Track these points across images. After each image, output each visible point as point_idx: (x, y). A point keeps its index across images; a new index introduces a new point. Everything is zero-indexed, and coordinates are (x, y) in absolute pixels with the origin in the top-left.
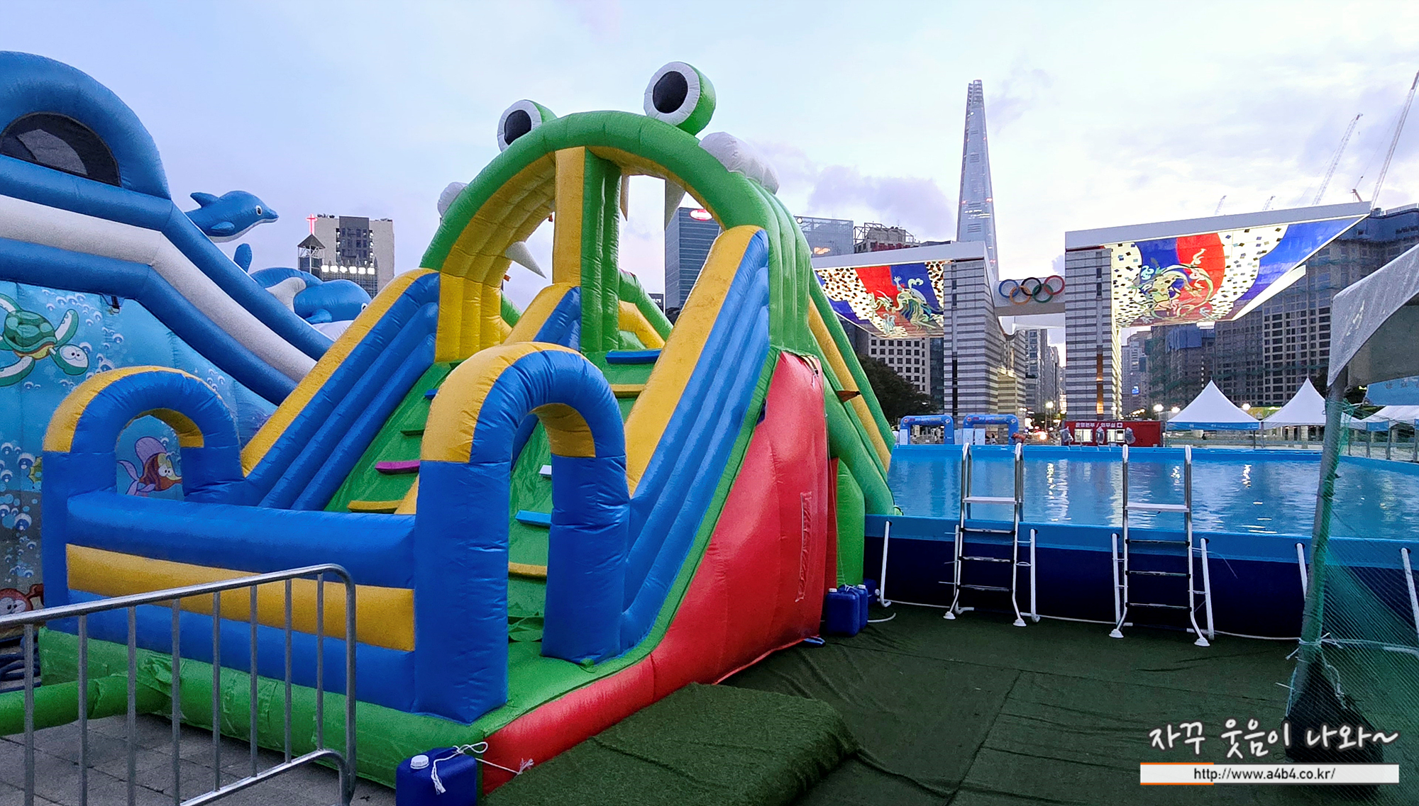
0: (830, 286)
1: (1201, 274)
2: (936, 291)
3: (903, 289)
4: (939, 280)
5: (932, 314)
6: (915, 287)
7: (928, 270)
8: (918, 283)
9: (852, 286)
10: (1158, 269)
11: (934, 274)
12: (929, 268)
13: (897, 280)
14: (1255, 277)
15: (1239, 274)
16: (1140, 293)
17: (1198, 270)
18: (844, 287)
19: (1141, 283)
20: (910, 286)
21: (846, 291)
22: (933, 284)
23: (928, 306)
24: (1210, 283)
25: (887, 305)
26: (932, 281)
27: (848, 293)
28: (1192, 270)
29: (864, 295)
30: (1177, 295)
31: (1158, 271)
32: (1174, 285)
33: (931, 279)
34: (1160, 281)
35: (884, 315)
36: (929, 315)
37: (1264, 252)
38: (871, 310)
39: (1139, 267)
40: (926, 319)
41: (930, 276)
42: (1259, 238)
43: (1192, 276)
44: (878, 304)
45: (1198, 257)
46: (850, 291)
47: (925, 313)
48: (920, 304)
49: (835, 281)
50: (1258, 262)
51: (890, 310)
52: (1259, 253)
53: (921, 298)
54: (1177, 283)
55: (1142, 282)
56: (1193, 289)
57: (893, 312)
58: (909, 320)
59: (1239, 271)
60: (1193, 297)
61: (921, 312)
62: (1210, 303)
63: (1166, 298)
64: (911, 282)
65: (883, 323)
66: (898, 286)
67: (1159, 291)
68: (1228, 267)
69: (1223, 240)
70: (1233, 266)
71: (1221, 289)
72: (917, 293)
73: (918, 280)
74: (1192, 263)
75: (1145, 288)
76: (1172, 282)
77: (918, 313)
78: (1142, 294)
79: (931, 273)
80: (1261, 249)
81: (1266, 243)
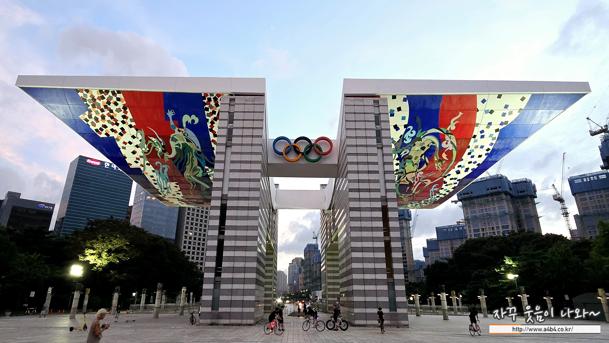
0: (94, 115)
1: (452, 143)
2: (211, 134)
3: (177, 129)
4: (216, 119)
5: (206, 167)
6: (190, 126)
7: (205, 104)
8: (193, 121)
9: (119, 117)
10: (420, 131)
11: (210, 111)
12: (205, 101)
13: (170, 114)
14: (489, 152)
15: (479, 147)
16: (397, 159)
17: (450, 138)
18: (109, 118)
19: (401, 147)
20: (184, 126)
21: (113, 124)
22: (209, 124)
23: (202, 155)
24: (455, 153)
25: (160, 149)
26: (208, 120)
27: (115, 127)
28: (446, 136)
29: (133, 131)
30: (425, 166)
31: (420, 134)
32: (426, 154)
33: (207, 118)
34: (417, 147)
35: (156, 163)
36: (203, 169)
37: (506, 122)
38: (142, 155)
39: (405, 126)
40: (200, 175)
41: (206, 112)
42: (506, 107)
43: (444, 145)
44: (149, 146)
45: (454, 122)
46: (118, 124)
47: (199, 164)
48: (194, 151)
49: (99, 107)
50: (496, 135)
51: (163, 156)
52: (502, 124)
53: (195, 144)
54: (430, 152)
55: (404, 145)
56: (440, 160)
57: (166, 160)
58: (183, 173)
59: (480, 142)
60: (435, 171)
61: (196, 163)
62: (445, 179)
63: (416, 167)
64: (186, 119)
65: (156, 177)
66: (172, 123)
67: (413, 159)
68: (475, 137)
69: (479, 105)
70: (479, 135)
71: (459, 163)
72: (191, 135)
73: (193, 117)
74: (448, 129)
75: (403, 154)
76: (427, 148)
77: (192, 164)
78: (398, 162)
79: (207, 109)
80: (504, 119)
81: (511, 113)
